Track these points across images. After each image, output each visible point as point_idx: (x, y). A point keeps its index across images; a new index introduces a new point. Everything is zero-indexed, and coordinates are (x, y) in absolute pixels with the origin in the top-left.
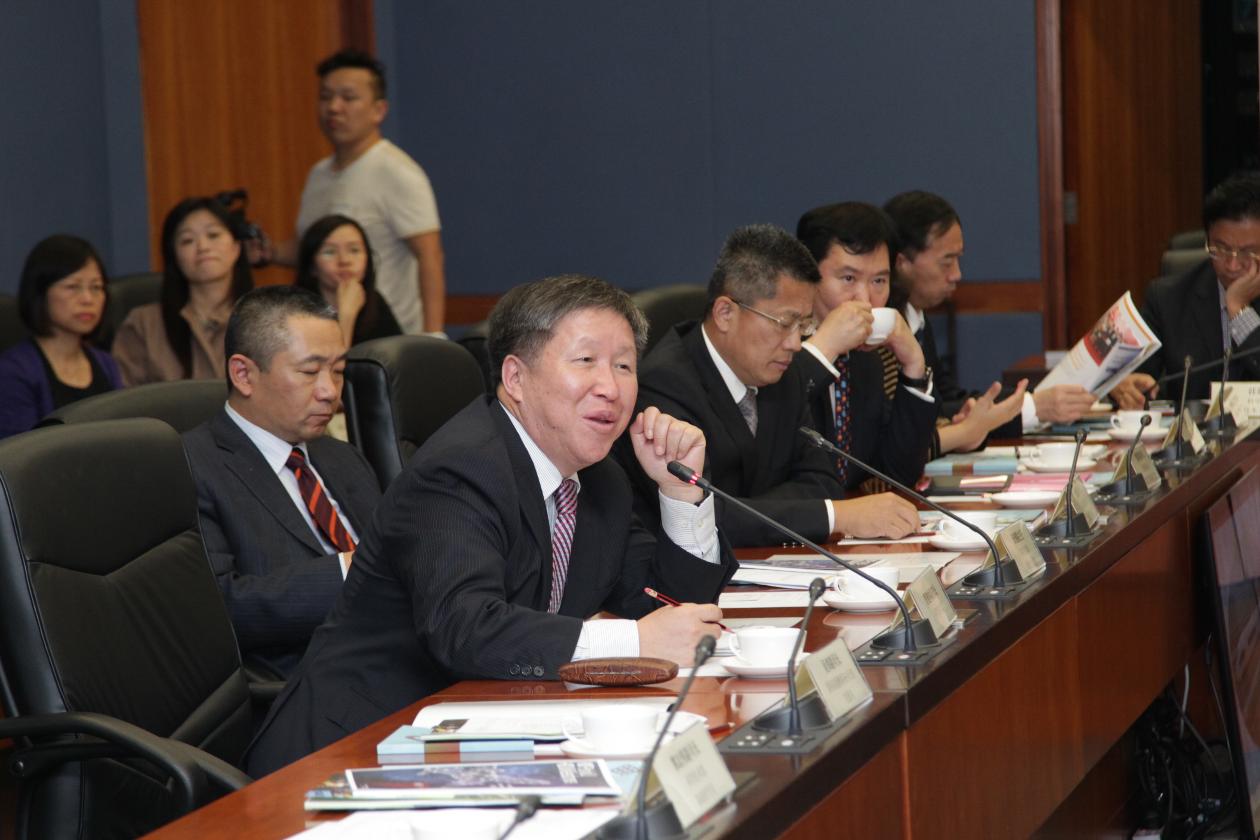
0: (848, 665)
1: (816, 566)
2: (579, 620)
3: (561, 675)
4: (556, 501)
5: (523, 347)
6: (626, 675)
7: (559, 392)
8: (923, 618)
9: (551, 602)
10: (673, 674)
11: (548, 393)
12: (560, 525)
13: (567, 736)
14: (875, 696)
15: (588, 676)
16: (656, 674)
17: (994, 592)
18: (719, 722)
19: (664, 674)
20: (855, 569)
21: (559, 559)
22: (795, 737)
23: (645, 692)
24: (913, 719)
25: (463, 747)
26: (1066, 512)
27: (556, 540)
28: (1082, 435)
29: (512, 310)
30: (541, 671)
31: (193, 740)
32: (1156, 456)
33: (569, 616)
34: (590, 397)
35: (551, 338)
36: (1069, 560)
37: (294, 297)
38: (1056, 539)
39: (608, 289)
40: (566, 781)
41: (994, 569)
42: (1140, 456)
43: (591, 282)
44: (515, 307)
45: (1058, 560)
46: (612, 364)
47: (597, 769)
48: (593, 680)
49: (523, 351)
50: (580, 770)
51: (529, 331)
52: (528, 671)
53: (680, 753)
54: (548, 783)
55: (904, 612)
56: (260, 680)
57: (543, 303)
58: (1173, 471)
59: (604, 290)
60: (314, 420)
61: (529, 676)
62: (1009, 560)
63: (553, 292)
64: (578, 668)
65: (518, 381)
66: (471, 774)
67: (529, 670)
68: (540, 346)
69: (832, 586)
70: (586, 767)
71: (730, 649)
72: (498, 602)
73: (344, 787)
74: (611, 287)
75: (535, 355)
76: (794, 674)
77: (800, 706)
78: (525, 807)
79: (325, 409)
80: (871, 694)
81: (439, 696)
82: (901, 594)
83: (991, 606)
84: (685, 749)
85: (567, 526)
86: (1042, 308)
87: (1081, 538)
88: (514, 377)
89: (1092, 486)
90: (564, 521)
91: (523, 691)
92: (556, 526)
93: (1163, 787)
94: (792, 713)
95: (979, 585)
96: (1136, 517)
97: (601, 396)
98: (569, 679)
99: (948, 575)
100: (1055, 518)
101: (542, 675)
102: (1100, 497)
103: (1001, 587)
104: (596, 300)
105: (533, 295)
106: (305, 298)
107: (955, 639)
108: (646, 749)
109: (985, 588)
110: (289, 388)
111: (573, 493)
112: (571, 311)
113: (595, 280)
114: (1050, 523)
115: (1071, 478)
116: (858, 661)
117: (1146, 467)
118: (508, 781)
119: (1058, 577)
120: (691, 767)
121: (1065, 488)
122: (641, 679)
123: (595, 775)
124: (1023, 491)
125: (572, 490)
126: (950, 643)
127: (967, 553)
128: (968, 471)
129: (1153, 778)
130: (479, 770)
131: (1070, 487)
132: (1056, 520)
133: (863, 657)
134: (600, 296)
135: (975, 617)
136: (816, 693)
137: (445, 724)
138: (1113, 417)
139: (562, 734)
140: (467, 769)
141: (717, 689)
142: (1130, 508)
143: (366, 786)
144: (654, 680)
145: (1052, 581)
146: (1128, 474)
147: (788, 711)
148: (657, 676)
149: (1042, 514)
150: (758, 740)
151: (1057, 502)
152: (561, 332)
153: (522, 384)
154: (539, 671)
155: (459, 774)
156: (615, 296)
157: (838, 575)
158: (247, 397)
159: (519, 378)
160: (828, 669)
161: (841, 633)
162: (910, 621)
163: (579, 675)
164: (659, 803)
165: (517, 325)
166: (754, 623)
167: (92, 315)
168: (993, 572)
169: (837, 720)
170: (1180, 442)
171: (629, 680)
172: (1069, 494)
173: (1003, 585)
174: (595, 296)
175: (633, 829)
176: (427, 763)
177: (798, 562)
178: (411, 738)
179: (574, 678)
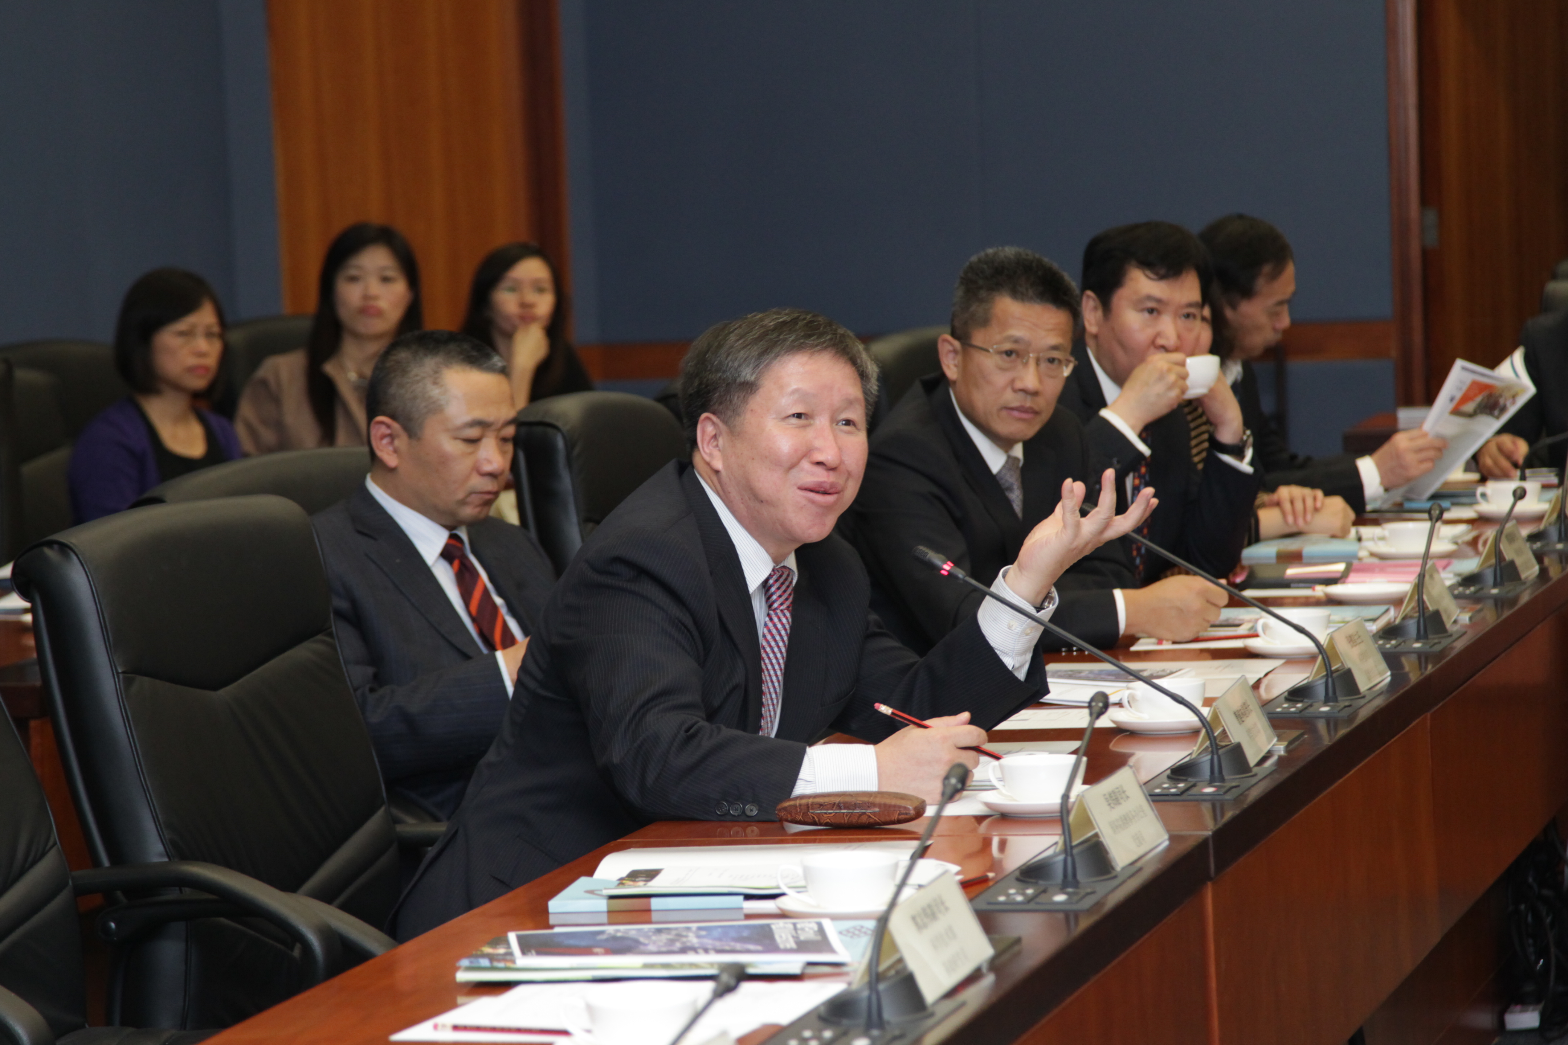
0: (1137, 800)
1: (1103, 676)
2: (801, 744)
3: (780, 814)
4: (765, 594)
5: (721, 403)
6: (860, 813)
7: (766, 457)
8: (1233, 741)
9: (762, 721)
10: (919, 812)
11: (753, 459)
12: (770, 625)
13: (784, 889)
14: (1172, 838)
15: (812, 815)
16: (898, 812)
17: (1325, 709)
18: (974, 872)
19: (907, 812)
20: (1148, 681)
21: (770, 667)
22: (1070, 890)
23: (885, 834)
24: (1220, 867)
25: (655, 903)
26: (1417, 609)
27: (765, 644)
28: (1437, 512)
29: (707, 356)
30: (754, 809)
31: (326, 895)
32: (1533, 538)
33: (789, 740)
34: (805, 465)
35: (755, 392)
36: (1420, 668)
37: (452, 346)
38: (1404, 642)
39: (825, 327)
40: (782, 946)
41: (1324, 680)
42: (1512, 538)
43: (804, 319)
44: (710, 352)
45: (1407, 668)
46: (834, 421)
47: (821, 930)
48: (819, 820)
49: (721, 407)
50: (799, 932)
51: (728, 384)
52: (737, 810)
53: (924, 910)
54: (759, 948)
55: (1210, 735)
56: (410, 820)
57: (744, 347)
58: (1555, 557)
59: (819, 329)
60: (476, 499)
61: (738, 816)
62: (1344, 669)
63: (757, 333)
64: (800, 805)
65: (717, 446)
66: (664, 937)
67: (739, 809)
68: (741, 402)
69: (1121, 702)
70: (808, 930)
71: (990, 781)
72: (699, 724)
73: (506, 954)
74: (830, 324)
75: (736, 412)
76: (1068, 812)
77: (1075, 851)
78: (725, 978)
79: (489, 485)
80: (1166, 837)
81: (625, 840)
82: (1205, 711)
83: (1321, 726)
84: (929, 906)
85: (779, 626)
86: (1394, 353)
87: (1436, 641)
88: (712, 440)
89: (1451, 575)
90: (776, 620)
91: (732, 833)
92: (766, 625)
93: (1543, 952)
94: (1065, 861)
95: (1306, 700)
96: (1507, 613)
97: (819, 463)
98: (789, 819)
99: (1268, 688)
100: (1404, 615)
101: (756, 813)
102: (1461, 589)
103: (1333, 702)
104: (810, 342)
105: (732, 338)
106: (466, 346)
107: (1274, 768)
108: (880, 905)
109: (1314, 704)
110: (444, 460)
111: (787, 583)
112: (779, 358)
113: (809, 317)
114: (1398, 621)
115: (1424, 566)
116: (1150, 795)
117: (1519, 552)
118: (709, 947)
119: (1406, 689)
120: (937, 927)
121: (1416, 578)
122: (879, 819)
123: (819, 938)
124: (1364, 582)
125: (786, 580)
126: (1268, 772)
127: (1292, 660)
128: (1296, 558)
129: (1531, 941)
130: (674, 932)
131: (1422, 576)
132: (1404, 618)
133: (1158, 791)
134: (815, 337)
135: (1300, 741)
136: (1096, 835)
137: (634, 875)
138: (1480, 490)
139: (778, 888)
140: (659, 931)
141: (974, 830)
142: (1500, 603)
143: (533, 952)
144: (895, 819)
145: (1399, 694)
146: (1496, 560)
147: (1061, 858)
148: (899, 815)
149: (1387, 610)
150: (1024, 894)
151: (1406, 596)
152: (768, 385)
153: (721, 448)
154: (752, 810)
155: (648, 937)
156: (835, 336)
157: (1128, 688)
158: (393, 470)
159: (718, 441)
160: (1112, 805)
161: (1132, 761)
162: (1217, 745)
163: (802, 814)
164: (897, 973)
165: (713, 376)
166: (1022, 749)
167: (206, 368)
168: (1323, 683)
169: (1124, 869)
170: (1563, 520)
171: (864, 819)
172: (1421, 586)
173: (1336, 700)
174: (809, 336)
175: (864, 1005)
176: (610, 923)
177: (1080, 672)
178: (591, 892)
179: (795, 817)
